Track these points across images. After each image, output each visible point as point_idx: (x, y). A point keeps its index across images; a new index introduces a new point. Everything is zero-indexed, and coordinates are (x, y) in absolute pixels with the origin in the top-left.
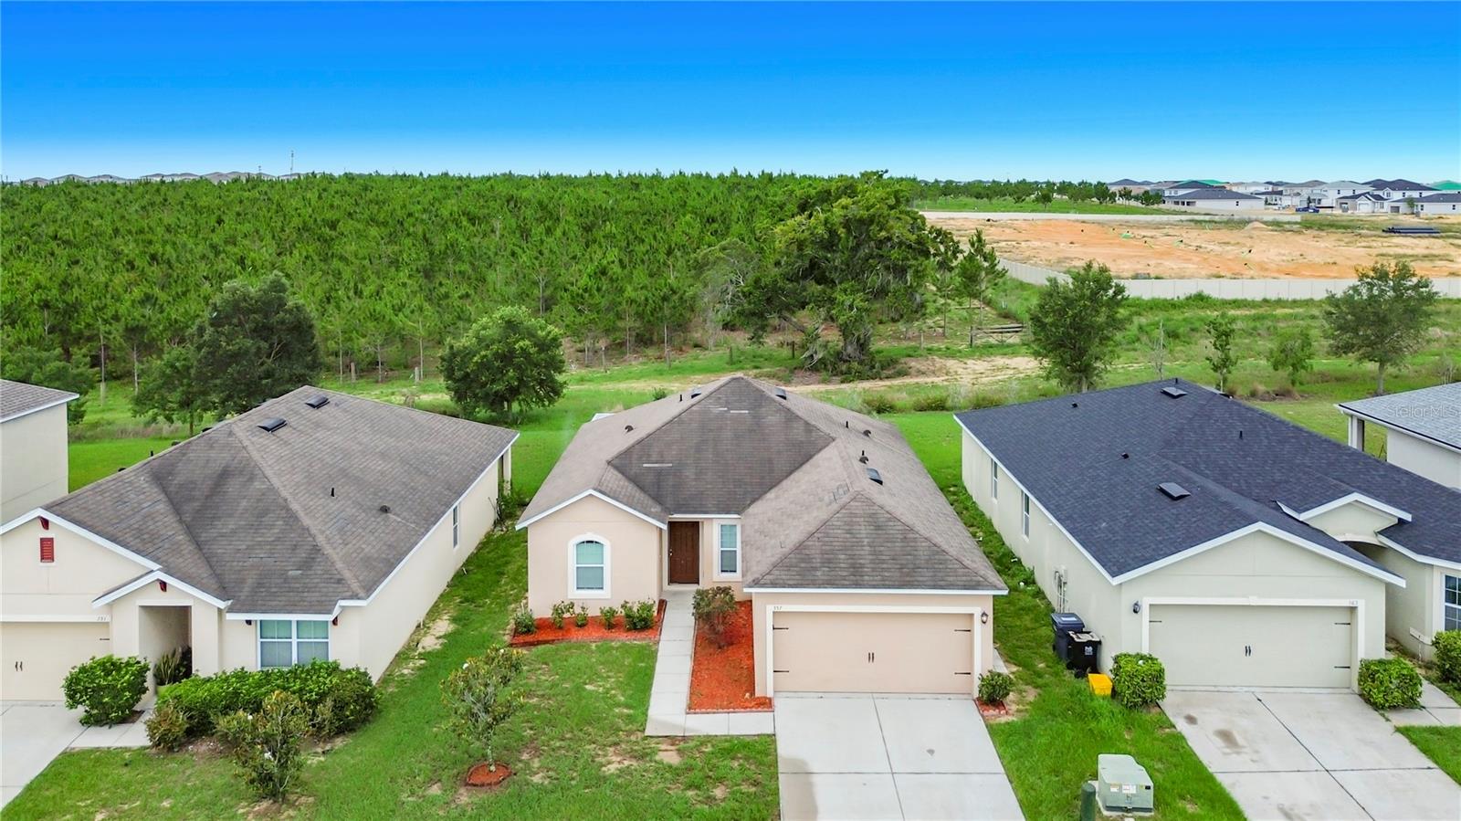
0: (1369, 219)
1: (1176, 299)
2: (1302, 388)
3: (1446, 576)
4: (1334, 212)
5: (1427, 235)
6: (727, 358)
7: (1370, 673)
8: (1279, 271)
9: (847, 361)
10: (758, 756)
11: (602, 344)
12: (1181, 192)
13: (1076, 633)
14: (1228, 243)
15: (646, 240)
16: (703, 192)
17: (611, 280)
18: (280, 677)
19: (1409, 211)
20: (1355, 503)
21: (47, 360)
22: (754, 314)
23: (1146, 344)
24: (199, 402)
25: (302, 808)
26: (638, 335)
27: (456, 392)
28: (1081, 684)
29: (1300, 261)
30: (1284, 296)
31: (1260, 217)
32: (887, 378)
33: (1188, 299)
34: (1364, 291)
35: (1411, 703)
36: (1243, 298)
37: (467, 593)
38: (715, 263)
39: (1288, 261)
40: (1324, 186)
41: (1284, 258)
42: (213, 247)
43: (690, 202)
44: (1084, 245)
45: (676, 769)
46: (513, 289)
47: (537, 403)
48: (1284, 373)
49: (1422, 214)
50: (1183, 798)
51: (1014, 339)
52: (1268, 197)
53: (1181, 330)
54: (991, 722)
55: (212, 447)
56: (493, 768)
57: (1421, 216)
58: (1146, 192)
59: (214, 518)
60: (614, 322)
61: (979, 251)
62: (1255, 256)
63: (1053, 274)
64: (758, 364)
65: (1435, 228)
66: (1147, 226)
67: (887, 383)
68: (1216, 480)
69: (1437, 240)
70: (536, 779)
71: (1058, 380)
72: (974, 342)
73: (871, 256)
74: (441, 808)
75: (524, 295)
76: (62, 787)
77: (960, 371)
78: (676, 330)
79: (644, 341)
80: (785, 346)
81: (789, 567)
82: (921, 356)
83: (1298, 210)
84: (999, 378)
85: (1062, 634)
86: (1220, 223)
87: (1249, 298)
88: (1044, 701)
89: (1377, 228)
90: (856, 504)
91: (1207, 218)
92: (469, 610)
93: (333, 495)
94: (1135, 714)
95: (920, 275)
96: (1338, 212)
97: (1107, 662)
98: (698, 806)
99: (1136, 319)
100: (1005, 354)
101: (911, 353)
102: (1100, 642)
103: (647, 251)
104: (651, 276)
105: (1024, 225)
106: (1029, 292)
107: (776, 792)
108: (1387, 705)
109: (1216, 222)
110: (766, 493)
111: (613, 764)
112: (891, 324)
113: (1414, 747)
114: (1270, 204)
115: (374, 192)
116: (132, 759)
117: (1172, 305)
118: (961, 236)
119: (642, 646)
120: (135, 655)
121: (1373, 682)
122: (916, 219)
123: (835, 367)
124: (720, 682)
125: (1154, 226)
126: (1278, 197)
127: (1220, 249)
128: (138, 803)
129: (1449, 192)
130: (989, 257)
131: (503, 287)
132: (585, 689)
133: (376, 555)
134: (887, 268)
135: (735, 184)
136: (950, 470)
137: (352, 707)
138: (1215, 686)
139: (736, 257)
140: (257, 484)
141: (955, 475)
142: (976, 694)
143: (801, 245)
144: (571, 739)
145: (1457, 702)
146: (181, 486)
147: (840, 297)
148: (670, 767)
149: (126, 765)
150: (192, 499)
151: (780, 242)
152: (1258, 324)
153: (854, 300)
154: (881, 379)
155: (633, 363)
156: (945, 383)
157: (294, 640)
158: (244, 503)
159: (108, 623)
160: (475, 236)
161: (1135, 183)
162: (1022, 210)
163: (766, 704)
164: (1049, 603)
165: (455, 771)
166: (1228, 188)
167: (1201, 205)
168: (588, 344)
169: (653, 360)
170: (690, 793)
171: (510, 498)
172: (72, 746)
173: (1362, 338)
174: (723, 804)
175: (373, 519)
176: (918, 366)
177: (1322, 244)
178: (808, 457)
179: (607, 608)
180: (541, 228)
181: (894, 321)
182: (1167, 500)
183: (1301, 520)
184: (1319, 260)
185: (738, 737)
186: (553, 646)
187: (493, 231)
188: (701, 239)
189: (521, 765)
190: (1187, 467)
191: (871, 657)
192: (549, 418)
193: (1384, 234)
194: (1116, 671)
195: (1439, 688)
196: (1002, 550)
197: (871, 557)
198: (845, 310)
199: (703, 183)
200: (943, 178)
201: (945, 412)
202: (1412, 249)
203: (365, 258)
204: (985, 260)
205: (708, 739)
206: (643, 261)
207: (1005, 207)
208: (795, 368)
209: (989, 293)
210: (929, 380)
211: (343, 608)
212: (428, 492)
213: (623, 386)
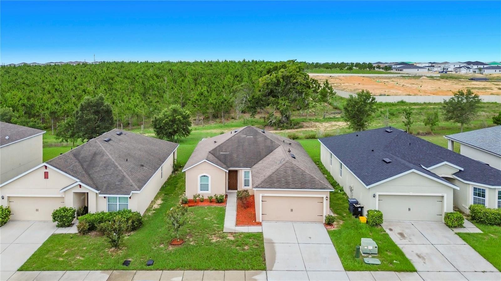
0: (465, 75)
1: (394, 102)
2: (435, 131)
3: (474, 188)
4: (452, 73)
5: (484, 81)
6: (243, 122)
7: (448, 216)
8: (431, 93)
9: (283, 123)
10: (258, 238)
11: (202, 118)
12: (398, 66)
13: (356, 204)
14: (414, 84)
15: (216, 83)
16: (234, 67)
17: (205, 96)
18: (115, 214)
19: (479, 72)
20: (446, 165)
21: (29, 122)
22: (252, 107)
23: (383, 118)
24: (77, 135)
25: (124, 250)
26: (213, 115)
27: (157, 132)
28: (357, 219)
29: (438, 90)
30: (431, 101)
31: (426, 75)
32: (296, 128)
33: (398, 102)
34: (456, 99)
35: (461, 226)
36: (417, 102)
37: (166, 192)
38: (239, 90)
39: (434, 90)
40: (449, 64)
41: (433, 89)
42: (75, 86)
43: (229, 71)
44: (364, 85)
45: (233, 241)
46: (172, 100)
47: (183, 136)
48: (428, 126)
49: (484, 73)
50: (387, 251)
51: (339, 116)
52: (429, 68)
53: (395, 113)
54: (329, 230)
55: (91, 146)
56: (179, 240)
57: (484, 74)
58: (386, 66)
59: (93, 167)
60: (206, 110)
61: (327, 86)
62: (423, 88)
63: (351, 94)
64: (253, 124)
65: (488, 78)
66: (386, 78)
67: (296, 130)
68: (401, 158)
69: (488, 83)
70: (192, 243)
71: (352, 129)
72: (325, 117)
73: (291, 88)
74: (164, 251)
75: (176, 102)
76: (54, 244)
77: (320, 126)
78: (226, 113)
79: (215, 116)
80: (262, 118)
81: (267, 182)
82: (307, 121)
83: (439, 72)
84: (333, 128)
85: (351, 205)
86: (411, 77)
87: (419, 102)
88: (345, 224)
89: (467, 79)
90: (287, 164)
91: (407, 75)
92: (167, 197)
93: (127, 161)
94: (373, 228)
95: (307, 94)
96: (454, 73)
97: (365, 213)
98: (240, 251)
99: (380, 109)
100: (336, 121)
101: (304, 120)
102: (363, 207)
103: (216, 87)
104: (217, 95)
105: (343, 78)
106: (344, 100)
107: (263, 248)
108: (453, 226)
109: (410, 77)
110: (258, 161)
111: (214, 240)
112: (298, 111)
113: (460, 238)
114: (430, 70)
115: (125, 68)
116: (73, 236)
117: (393, 105)
118: (321, 82)
119: (221, 208)
120: (72, 207)
121: (449, 219)
122: (306, 76)
123: (279, 125)
124: (245, 218)
125: (388, 78)
126: (433, 68)
127: (411, 86)
128: (76, 248)
129: (494, 66)
130: (330, 88)
131: (169, 99)
132: (204, 219)
133: (141, 179)
134: (296, 92)
135: (244, 64)
136: (316, 157)
137: (136, 223)
138: (399, 220)
139: (246, 89)
140: (105, 157)
141: (318, 159)
142: (324, 222)
143: (268, 84)
144: (201, 233)
145: (475, 226)
146: (82, 157)
147: (280, 101)
148: (231, 240)
149: (71, 238)
150: (87, 161)
151: (261, 83)
152: (422, 111)
153: (285, 103)
154: (294, 129)
155: (212, 124)
156: (315, 130)
157: (118, 203)
158: (101, 163)
159: (64, 197)
160: (159, 82)
161: (382, 63)
162: (342, 73)
163: (259, 224)
164: (348, 197)
165: (167, 241)
166: (415, 65)
167: (406, 71)
168: (197, 118)
169: (219, 123)
170: (238, 248)
171: (177, 165)
172: (55, 233)
173: (455, 115)
174: (247, 251)
175: (139, 168)
176: (306, 125)
177: (447, 84)
178: (272, 151)
179: (210, 196)
180: (180, 80)
181: (298, 110)
182: (385, 163)
183: (428, 170)
184: (445, 89)
185: (251, 233)
186: (194, 207)
187: (164, 81)
188: (233, 83)
189: (187, 240)
190: (392, 154)
191: (292, 210)
192: (186, 141)
193: (469, 81)
194: (368, 215)
195: (471, 222)
196: (333, 181)
197: (292, 180)
198: (282, 106)
199: (233, 64)
200: (315, 62)
201: (315, 139)
202: (479, 85)
203: (124, 90)
204: (329, 90)
205: (242, 233)
206: (215, 90)
207: (336, 72)
208: (266, 126)
209: (330, 101)
210: (310, 129)
211: (133, 193)
212: (154, 161)
213: (209, 131)
